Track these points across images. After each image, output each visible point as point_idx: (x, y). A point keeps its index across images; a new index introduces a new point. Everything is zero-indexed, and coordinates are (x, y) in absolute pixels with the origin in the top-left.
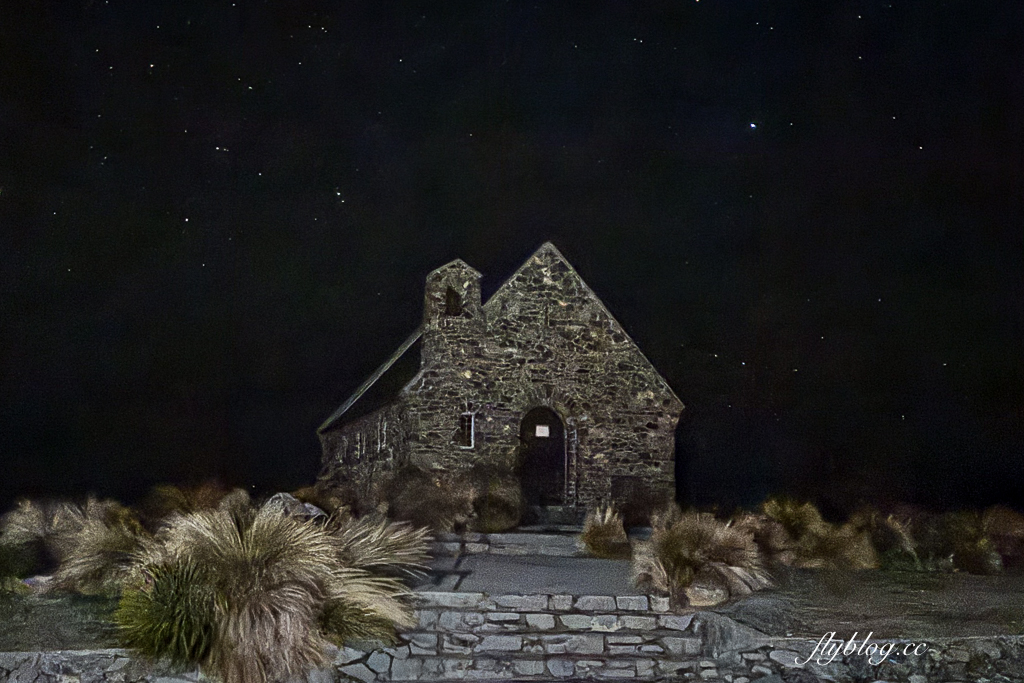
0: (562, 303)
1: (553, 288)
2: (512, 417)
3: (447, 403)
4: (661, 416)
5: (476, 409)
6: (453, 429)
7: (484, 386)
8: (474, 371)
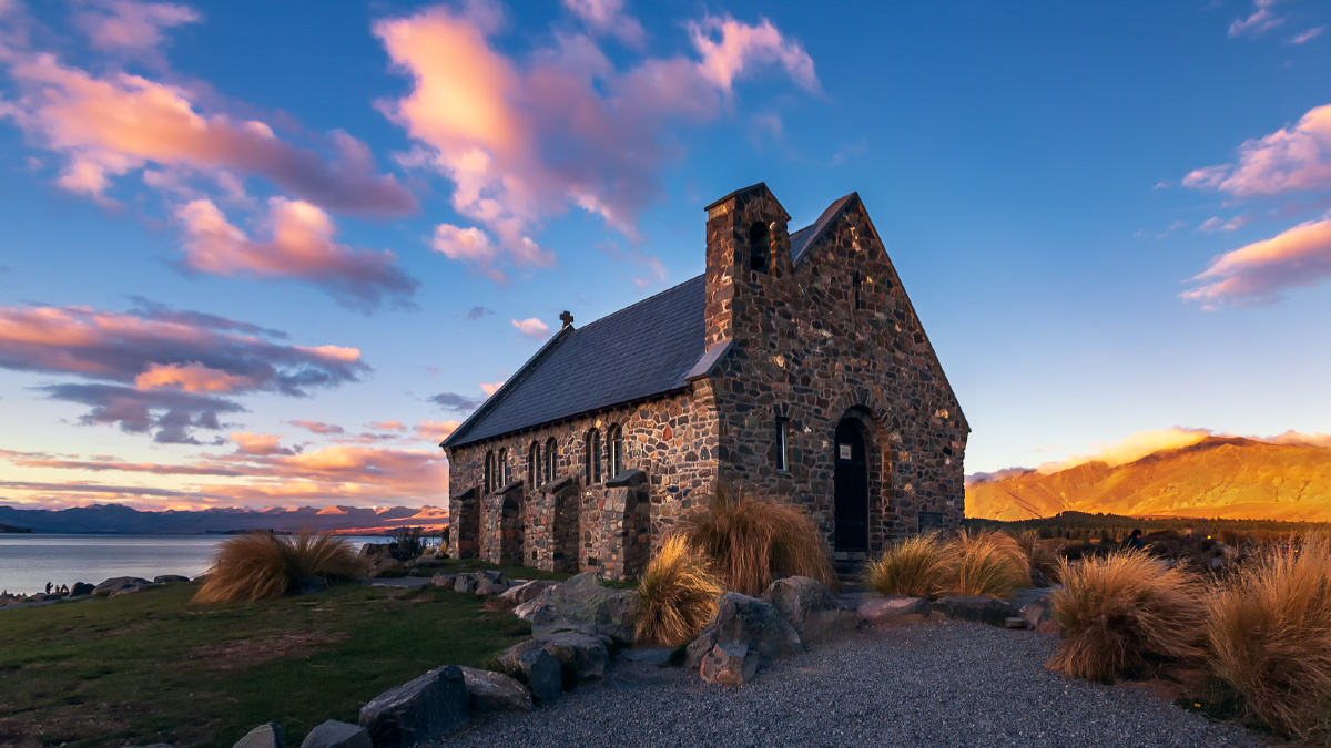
0: (869, 280)
1: (861, 257)
2: (830, 429)
3: (759, 401)
4: (954, 440)
5: (791, 414)
6: (768, 442)
7: (799, 381)
8: (787, 357)
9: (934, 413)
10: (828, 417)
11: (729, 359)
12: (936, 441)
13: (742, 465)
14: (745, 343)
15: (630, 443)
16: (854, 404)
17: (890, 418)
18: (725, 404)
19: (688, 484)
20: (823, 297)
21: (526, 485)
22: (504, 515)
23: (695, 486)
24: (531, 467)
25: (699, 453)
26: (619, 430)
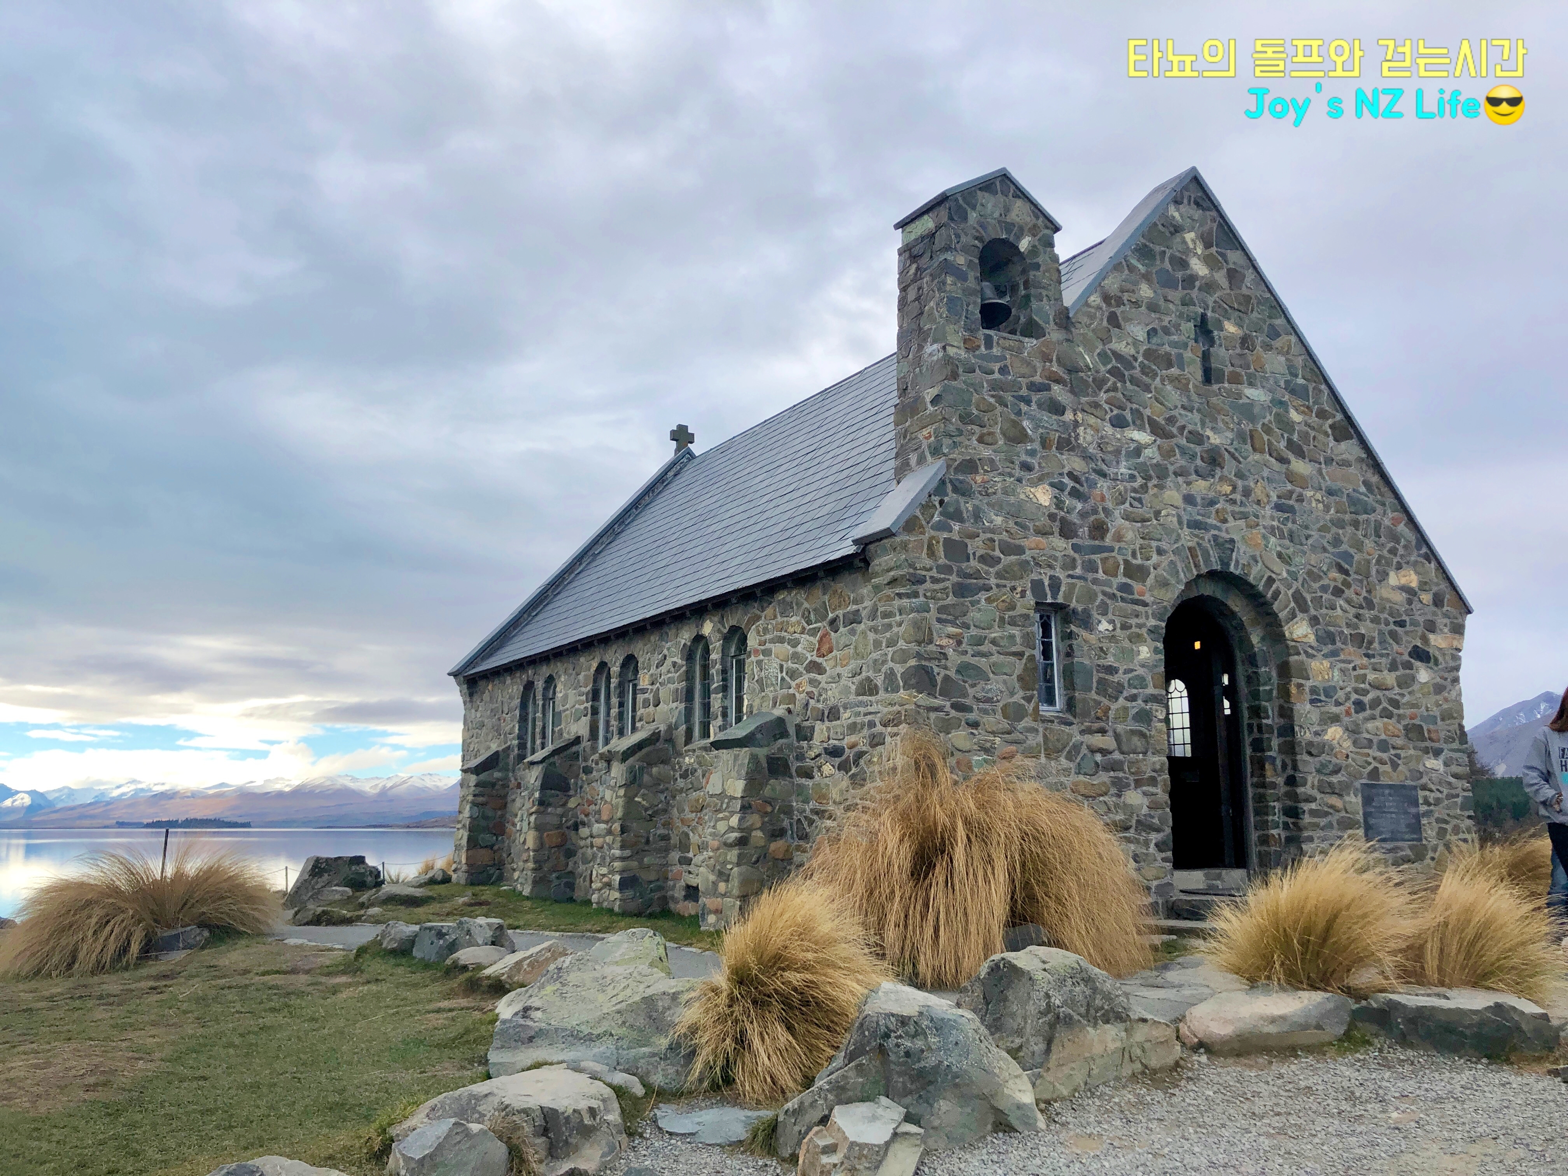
0: (1230, 328)
1: (1209, 287)
2: (1152, 622)
3: (999, 575)
4: (1433, 631)
5: (1069, 595)
6: (1020, 655)
7: (1084, 531)
8: (1060, 487)
9: (1383, 576)
10: (1148, 598)
11: (936, 500)
12: (1394, 635)
13: (968, 701)
14: (970, 466)
15: (759, 663)
16: (1204, 570)
17: (1287, 593)
18: (928, 585)
19: (860, 739)
20: (1129, 366)
21: (585, 744)
22: (541, 802)
23: (873, 745)
24: (595, 711)
25: (879, 681)
26: (743, 640)
